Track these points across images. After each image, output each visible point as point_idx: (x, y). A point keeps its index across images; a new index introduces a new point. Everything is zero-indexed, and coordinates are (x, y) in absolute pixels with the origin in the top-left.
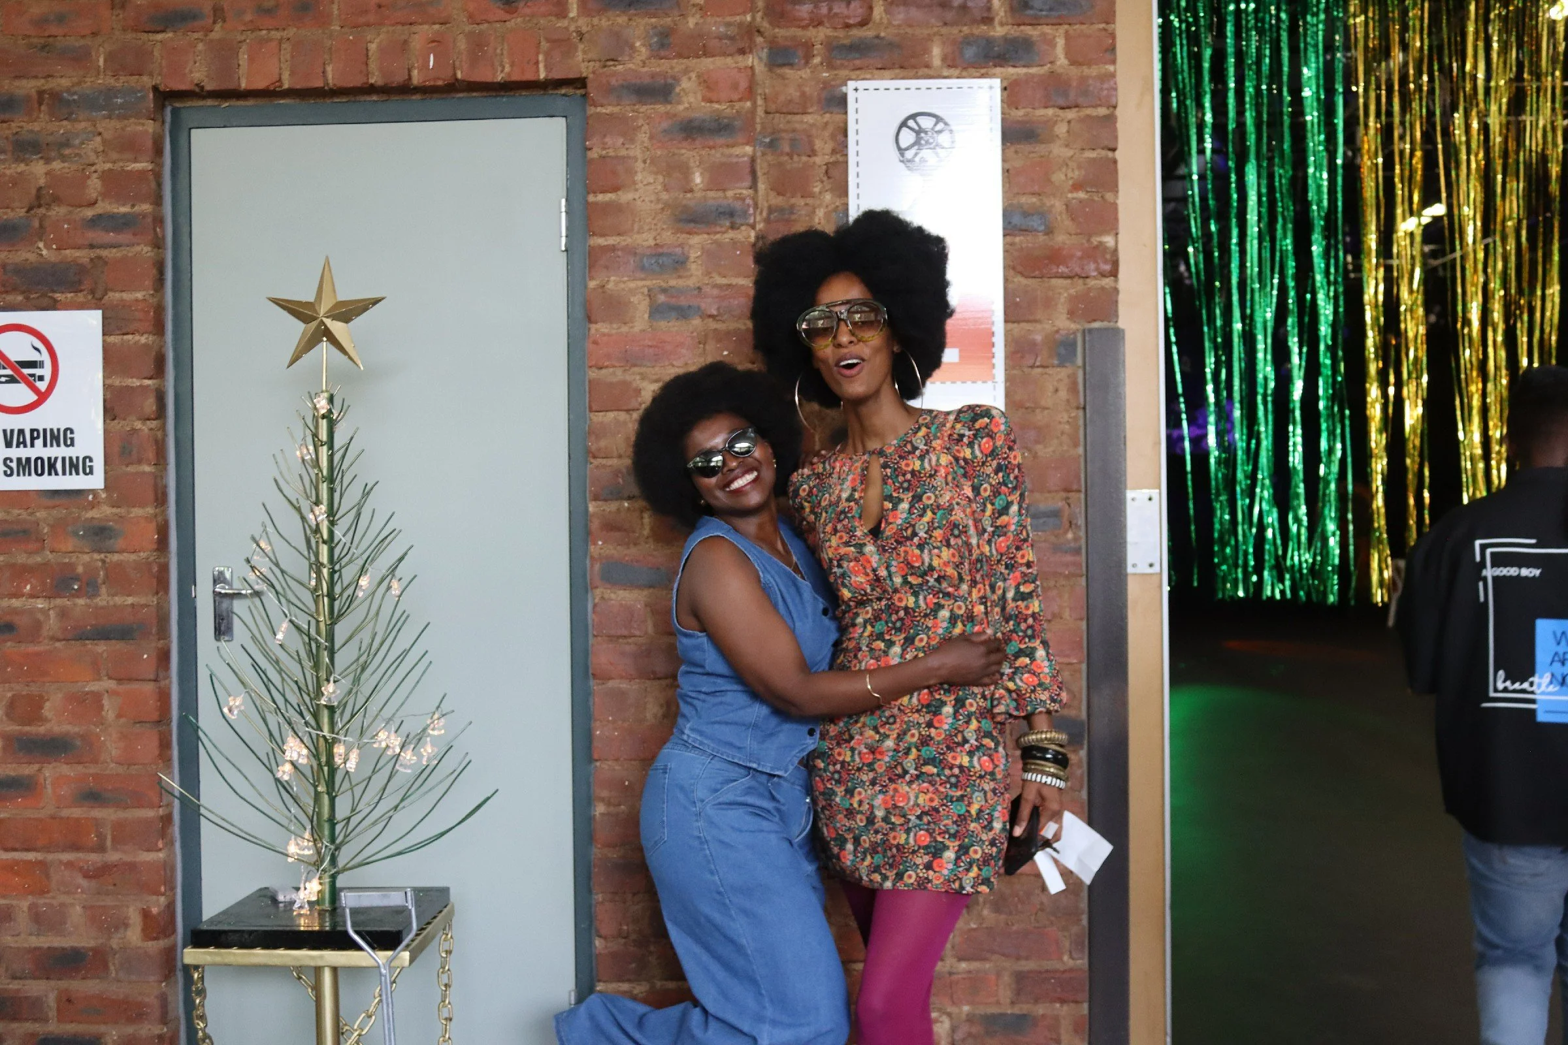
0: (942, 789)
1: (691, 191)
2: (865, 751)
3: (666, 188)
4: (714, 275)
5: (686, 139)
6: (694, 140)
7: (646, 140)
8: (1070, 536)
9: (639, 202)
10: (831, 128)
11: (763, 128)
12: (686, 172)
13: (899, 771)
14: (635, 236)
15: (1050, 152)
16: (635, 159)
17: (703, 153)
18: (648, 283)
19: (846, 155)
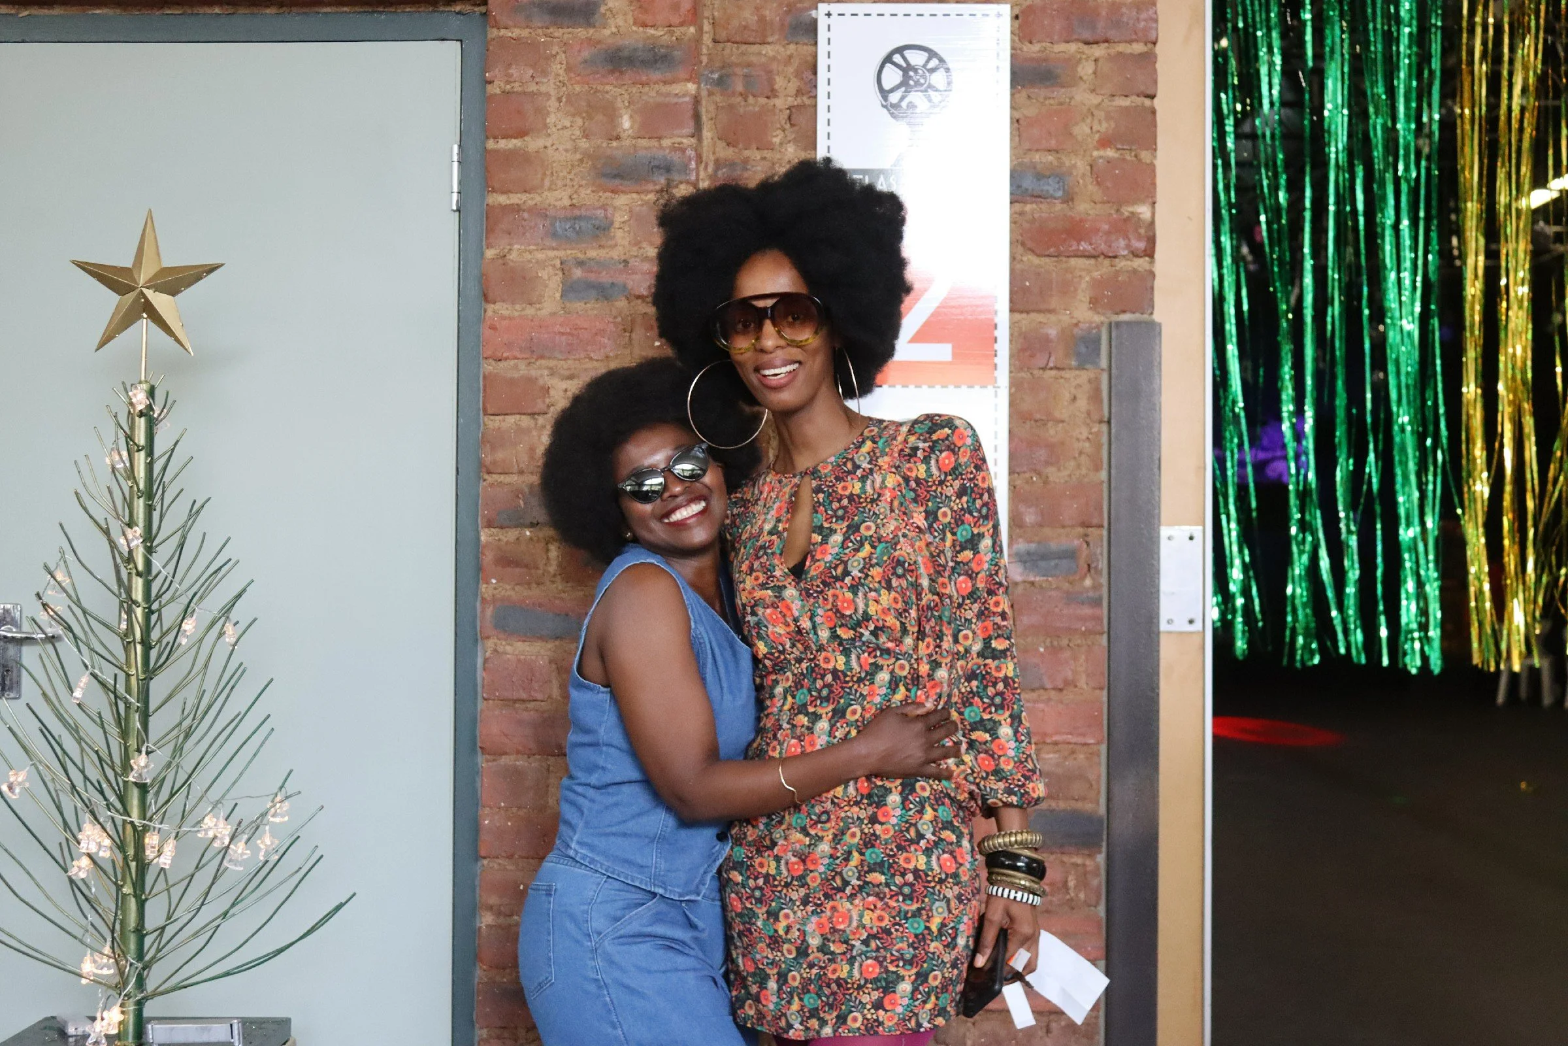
0: (893, 903)
1: (618, 138)
2: (794, 859)
3: (586, 135)
4: (644, 245)
5: (612, 72)
6: (621, 73)
7: (561, 72)
8: (1088, 582)
9: (550, 151)
10: (796, 63)
11: (711, 60)
12: (612, 115)
13: (838, 882)
14: (546, 193)
15: (1071, 98)
16: (548, 95)
17: (634, 90)
18: (561, 253)
19: (815, 97)
